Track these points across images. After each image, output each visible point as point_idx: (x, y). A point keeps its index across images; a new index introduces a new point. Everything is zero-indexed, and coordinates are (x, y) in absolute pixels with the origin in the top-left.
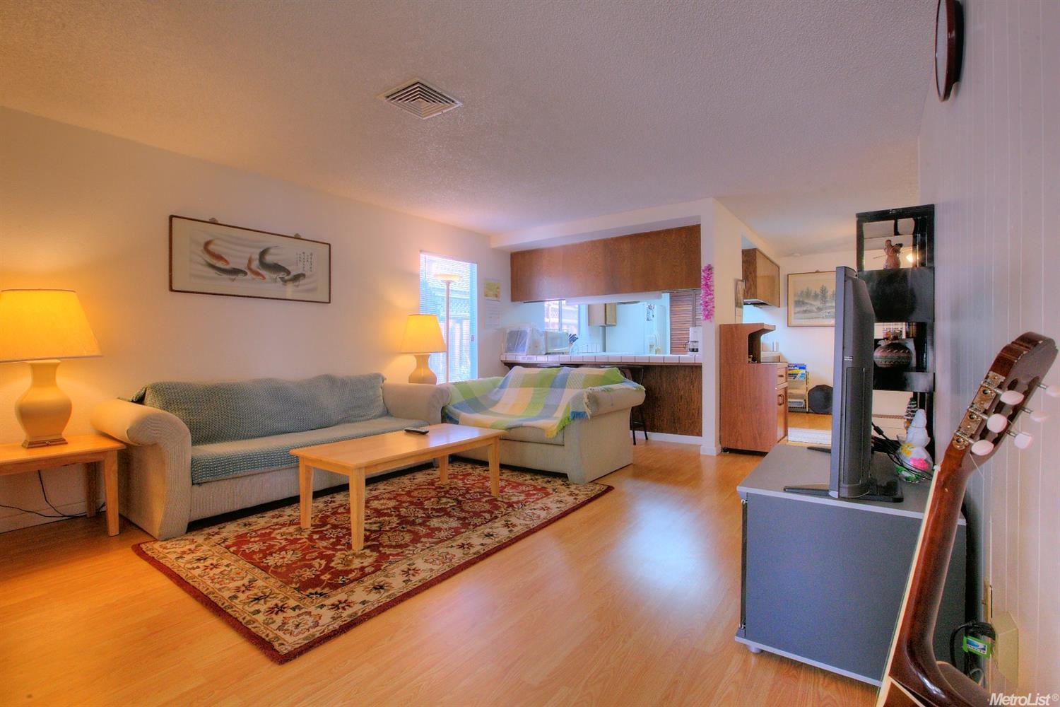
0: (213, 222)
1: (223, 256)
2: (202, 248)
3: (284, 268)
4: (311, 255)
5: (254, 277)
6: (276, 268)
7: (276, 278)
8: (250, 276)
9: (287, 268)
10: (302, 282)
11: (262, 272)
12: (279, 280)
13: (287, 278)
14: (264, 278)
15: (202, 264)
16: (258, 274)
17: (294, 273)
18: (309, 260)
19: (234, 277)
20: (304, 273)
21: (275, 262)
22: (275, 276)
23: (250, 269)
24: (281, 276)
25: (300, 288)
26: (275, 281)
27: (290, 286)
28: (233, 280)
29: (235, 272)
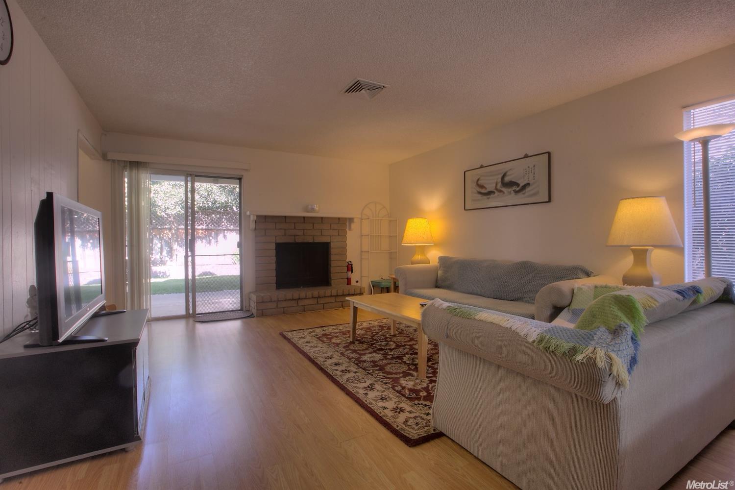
0: (482, 167)
1: (485, 185)
2: (475, 184)
3: (515, 182)
4: (534, 166)
5: (499, 194)
6: (512, 184)
7: (511, 191)
8: (497, 193)
9: (517, 182)
10: (528, 189)
11: (503, 189)
12: (512, 191)
13: (517, 189)
14: (504, 193)
15: (475, 193)
16: (500, 191)
17: (521, 185)
18: (532, 171)
19: (489, 196)
20: (528, 182)
21: (510, 180)
22: (510, 190)
23: (496, 189)
24: (514, 189)
25: (527, 194)
26: (510, 193)
27: (520, 195)
28: (488, 198)
29: (490, 193)
